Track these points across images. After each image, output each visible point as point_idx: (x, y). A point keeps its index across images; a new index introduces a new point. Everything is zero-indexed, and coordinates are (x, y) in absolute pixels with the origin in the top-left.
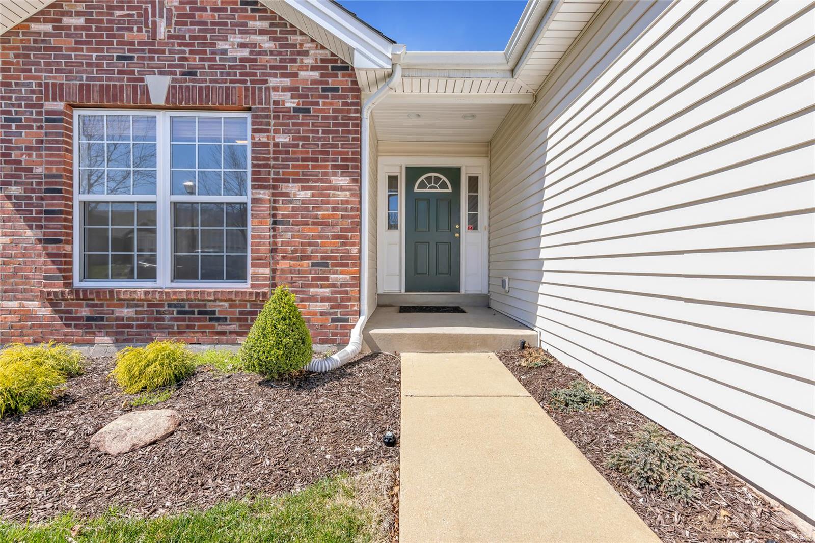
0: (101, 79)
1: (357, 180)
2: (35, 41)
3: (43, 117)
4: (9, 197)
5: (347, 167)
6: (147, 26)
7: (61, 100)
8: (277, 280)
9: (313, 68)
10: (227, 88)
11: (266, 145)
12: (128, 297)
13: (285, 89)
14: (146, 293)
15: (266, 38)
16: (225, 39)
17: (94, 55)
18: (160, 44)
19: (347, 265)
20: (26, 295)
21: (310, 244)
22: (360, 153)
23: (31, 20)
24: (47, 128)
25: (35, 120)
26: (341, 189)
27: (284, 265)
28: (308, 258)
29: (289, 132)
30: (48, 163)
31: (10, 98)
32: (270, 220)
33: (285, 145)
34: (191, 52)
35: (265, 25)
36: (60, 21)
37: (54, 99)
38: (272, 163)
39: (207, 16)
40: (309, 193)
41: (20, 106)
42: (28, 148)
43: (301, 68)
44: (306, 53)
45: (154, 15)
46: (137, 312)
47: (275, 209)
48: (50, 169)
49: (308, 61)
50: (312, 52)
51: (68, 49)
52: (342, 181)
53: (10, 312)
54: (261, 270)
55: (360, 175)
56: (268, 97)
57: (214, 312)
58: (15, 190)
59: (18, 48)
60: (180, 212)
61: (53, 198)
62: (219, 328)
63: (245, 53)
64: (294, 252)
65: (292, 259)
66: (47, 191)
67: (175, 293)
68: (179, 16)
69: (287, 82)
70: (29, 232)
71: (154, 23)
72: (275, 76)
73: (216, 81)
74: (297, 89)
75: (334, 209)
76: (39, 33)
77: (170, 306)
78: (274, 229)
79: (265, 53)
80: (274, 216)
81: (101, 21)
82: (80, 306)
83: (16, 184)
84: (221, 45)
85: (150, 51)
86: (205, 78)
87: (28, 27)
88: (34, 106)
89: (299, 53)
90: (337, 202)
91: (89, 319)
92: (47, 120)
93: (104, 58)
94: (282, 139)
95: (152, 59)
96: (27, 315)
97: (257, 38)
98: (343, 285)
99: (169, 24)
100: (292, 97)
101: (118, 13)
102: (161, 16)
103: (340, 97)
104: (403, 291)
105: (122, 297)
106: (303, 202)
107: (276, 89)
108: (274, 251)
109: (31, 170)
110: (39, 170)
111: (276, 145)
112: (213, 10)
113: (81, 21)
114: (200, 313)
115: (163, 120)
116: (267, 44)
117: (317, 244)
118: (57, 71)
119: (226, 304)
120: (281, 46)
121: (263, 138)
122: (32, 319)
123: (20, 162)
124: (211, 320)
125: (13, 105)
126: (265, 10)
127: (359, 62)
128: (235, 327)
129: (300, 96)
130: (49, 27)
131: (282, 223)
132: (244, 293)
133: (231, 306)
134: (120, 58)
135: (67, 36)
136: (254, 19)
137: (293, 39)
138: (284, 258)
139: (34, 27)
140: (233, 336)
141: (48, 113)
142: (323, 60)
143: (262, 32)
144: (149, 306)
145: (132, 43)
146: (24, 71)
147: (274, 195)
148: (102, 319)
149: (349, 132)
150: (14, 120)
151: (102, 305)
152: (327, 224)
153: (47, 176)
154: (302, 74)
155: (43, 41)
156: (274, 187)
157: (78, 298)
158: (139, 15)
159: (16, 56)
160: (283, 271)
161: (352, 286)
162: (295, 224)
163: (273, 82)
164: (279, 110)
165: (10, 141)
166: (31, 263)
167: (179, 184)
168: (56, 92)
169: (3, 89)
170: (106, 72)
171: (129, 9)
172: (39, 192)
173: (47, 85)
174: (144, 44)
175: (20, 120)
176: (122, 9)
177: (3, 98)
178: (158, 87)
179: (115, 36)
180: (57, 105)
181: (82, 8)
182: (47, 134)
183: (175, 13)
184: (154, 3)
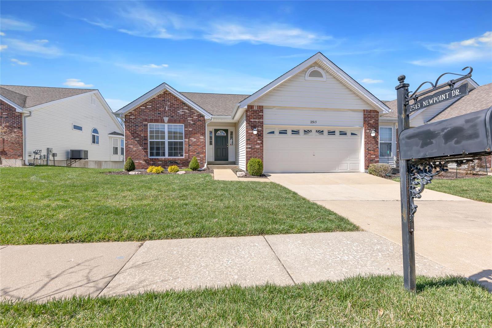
0: (155, 118)
1: (205, 137)
2: (141, 110)
3: (143, 125)
4: (136, 140)
5: (203, 135)
6: (164, 108)
7: (147, 122)
8: (190, 156)
9: (196, 116)
10: (180, 120)
11: (187, 130)
12: (161, 159)
13: (191, 120)
14: (164, 159)
15: (187, 110)
16: (179, 110)
17: (153, 113)
18: (166, 111)
19: (203, 153)
20: (140, 159)
21: (196, 149)
22: (205, 132)
23: (141, 106)
25: (141, 126)
26: (202, 139)
27: (191, 153)
28: (196, 152)
29: (192, 128)
30: (144, 134)
31: (136, 121)
32: (188, 145)
33: (191, 130)
34: (173, 113)
35: (187, 108)
36: (146, 106)
37: (145, 122)
38: (188, 134)
39: (176, 106)
40: (196, 140)
41: (138, 123)
42: (140, 131)
44: (195, 113)
45: (165, 106)
47: (189, 143)
49: (195, 115)
50: (196, 113)
51: (148, 112)
52: (202, 137)
53: (137, 163)
54: (187, 154)
55: (205, 136)
56: (187, 122)
57: (177, 162)
58: (137, 139)
60: (170, 143)
61: (145, 141)
62: (178, 166)
63: (183, 113)
64: (193, 151)
65: (192, 152)
66: (144, 139)
68: (170, 106)
69: (191, 119)
70: (140, 147)
71: (165, 107)
72: (189, 117)
73: (177, 118)
75: (200, 143)
76: (142, 109)
77: (169, 161)
78: (189, 147)
79: (187, 113)
81: (155, 107)
82: (151, 161)
83: (138, 138)
84: (178, 112)
86: (175, 118)
88: (141, 123)
89: (193, 113)
90: (201, 141)
91: (152, 164)
92: (144, 126)
93: (155, 114)
94: (190, 129)
95: (165, 114)
96: (140, 163)
97: (185, 110)
98: (202, 157)
99: (168, 108)
101: (158, 105)
102: (167, 106)
103: (201, 122)
104: (214, 161)
106: (195, 141)
107: (189, 120)
108: (189, 151)
109: (140, 135)
110: (142, 135)
111: (189, 130)
112: (177, 105)
113: (151, 107)
114: (175, 163)
115: (166, 125)
116: (187, 112)
117: (197, 149)
118: (146, 116)
119: (180, 161)
120: (190, 112)
121: (187, 129)
122: (140, 164)
123: (138, 134)
124: (177, 164)
126: (187, 105)
127: (206, 118)
128: (181, 165)
129: (194, 121)
130: (144, 108)
131: (190, 145)
132: (184, 159)
134: (158, 114)
135: (148, 109)
136: (185, 107)
137: (192, 110)
138: (191, 152)
139: (141, 108)
140: (181, 167)
141: (144, 124)
142: (198, 115)
143: (186, 109)
144: (164, 161)
145: (161, 111)
146: (139, 116)
147: (189, 140)
149: (203, 128)
150: (137, 125)
152: (199, 146)
153: (144, 136)
154: (194, 117)
156: (189, 139)
158: (162, 106)
159: (138, 113)
160: (191, 155)
161: (204, 157)
162: (193, 145)
163: (188, 119)
164: (190, 124)
165: (136, 130)
166: (141, 153)
167: (169, 138)
168: (146, 120)
169: (135, 119)
170: (156, 116)
171: (160, 104)
172: (142, 139)
173: (144, 119)
174: (164, 111)
175: (138, 125)
176: (159, 104)
177: (135, 121)
178: (166, 119)
179: (157, 109)
180: (146, 123)
181: (151, 104)
182: (144, 128)
183: (169, 105)
184: (165, 103)
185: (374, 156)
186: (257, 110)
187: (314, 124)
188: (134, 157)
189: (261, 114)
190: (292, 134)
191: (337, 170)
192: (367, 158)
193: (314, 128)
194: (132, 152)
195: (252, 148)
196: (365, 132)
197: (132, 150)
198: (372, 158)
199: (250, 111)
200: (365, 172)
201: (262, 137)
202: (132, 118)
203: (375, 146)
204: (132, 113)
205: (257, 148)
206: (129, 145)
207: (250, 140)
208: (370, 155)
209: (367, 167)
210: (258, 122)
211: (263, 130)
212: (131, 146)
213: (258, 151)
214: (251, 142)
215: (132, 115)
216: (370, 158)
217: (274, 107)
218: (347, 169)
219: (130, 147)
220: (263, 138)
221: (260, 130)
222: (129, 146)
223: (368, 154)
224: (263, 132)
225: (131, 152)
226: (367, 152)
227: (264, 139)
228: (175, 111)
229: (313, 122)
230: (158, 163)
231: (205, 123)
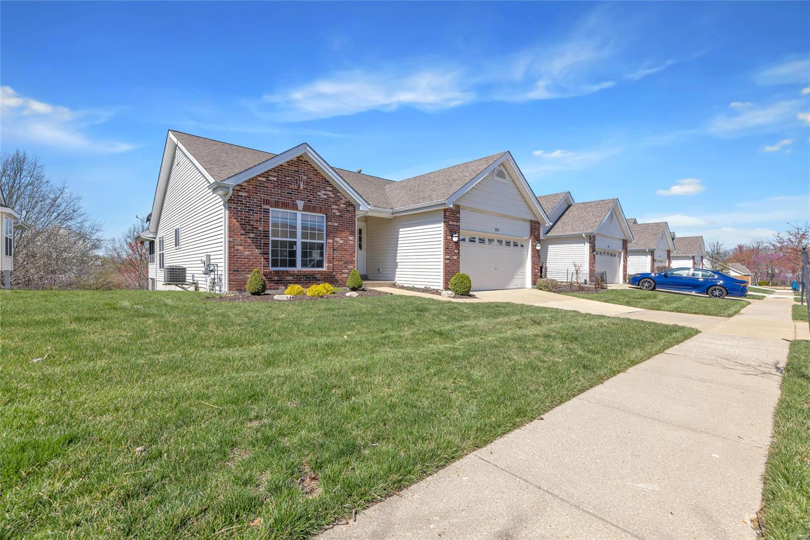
0: (282, 199)
1: (355, 238)
2: (260, 184)
3: (262, 210)
4: (250, 238)
5: (351, 234)
6: (297, 184)
7: (269, 205)
8: (334, 268)
9: (344, 204)
10: (320, 207)
11: (331, 226)
13: (336, 209)
14: (295, 272)
15: (331, 193)
17: (280, 191)
18: (301, 190)
19: (352, 263)
22: (355, 230)
23: (258, 176)
24: (264, 214)
25: (259, 211)
26: (351, 240)
27: (336, 263)
28: (343, 261)
29: (337, 222)
30: (264, 226)
31: (250, 202)
32: (332, 249)
33: (336, 226)
34: (310, 194)
35: (331, 189)
36: (268, 178)
37: (266, 205)
38: (331, 231)
39: (315, 184)
40: (342, 241)
41: (254, 205)
42: (256, 221)
43: (341, 204)
44: (342, 199)
45: (299, 181)
46: (293, 278)
47: (333, 245)
48: (265, 229)
49: (342, 202)
51: (271, 188)
52: (351, 238)
54: (329, 264)
55: (355, 236)
56: (332, 211)
57: (316, 278)
58: (251, 235)
59: (253, 185)
60: (304, 245)
61: (264, 239)
63: (325, 197)
64: (339, 259)
65: (339, 261)
66: (263, 236)
67: (307, 271)
68: (307, 182)
69: (337, 207)
70: (257, 250)
71: (299, 183)
73: (317, 204)
74: (339, 210)
75: (348, 246)
76: (261, 181)
77: (303, 276)
78: (333, 252)
79: (331, 197)
80: (333, 248)
81: (282, 180)
82: (275, 276)
83: (252, 233)
84: (319, 193)
85: (298, 192)
86: (314, 203)
87: (257, 178)
88: (258, 206)
89: (340, 199)
90: (349, 244)
91: (278, 281)
92: (264, 212)
93: (283, 192)
94: (336, 224)
95: (298, 195)
97: (329, 193)
99: (304, 185)
100: (338, 212)
101: (287, 178)
102: (301, 182)
103: (350, 213)
105: (290, 273)
106: (341, 244)
107: (334, 209)
108: (333, 258)
109: (257, 228)
110: (260, 228)
111: (334, 226)
112: (317, 182)
113: (275, 179)
114: (312, 278)
115: (300, 214)
116: (332, 195)
117: (344, 257)
118: (267, 195)
119: (318, 275)
120: (335, 196)
121: (329, 223)
123: (253, 225)
124: (316, 280)
125: (251, 205)
126: (331, 185)
127: (361, 208)
128: (322, 282)
129: (340, 212)
130: (264, 179)
131: (335, 250)
132: (325, 271)
133: (321, 276)
134: (288, 193)
135: (271, 183)
136: (328, 186)
137: (339, 194)
138: (336, 261)
139: (260, 178)
141: (264, 209)
142: (346, 202)
143: (330, 191)
145: (292, 189)
146: (255, 193)
147: (332, 241)
148: (282, 281)
149: (353, 224)
150: (251, 210)
151: (282, 276)
152: (347, 251)
153: (263, 231)
154: (341, 205)
155: (262, 184)
156: (332, 239)
157: (276, 274)
158: (294, 180)
159: (253, 188)
160: (336, 265)
162: (339, 250)
163: (333, 207)
164: (335, 216)
165: (250, 218)
166: (258, 261)
167: (304, 236)
168: (267, 202)
169: (248, 199)
170: (284, 197)
171: (291, 177)
172: (261, 236)
173: (264, 199)
174: (296, 189)
175: (254, 210)
176: (289, 177)
177: (247, 202)
178: (300, 204)
179: (286, 186)
180: (267, 207)
181: (275, 174)
182: (264, 216)
183: (305, 181)
184: (299, 177)
185: (537, 271)
187: (497, 232)
188: (245, 268)
189: (458, 215)
190: (480, 242)
193: (496, 237)
194: (242, 258)
195: (450, 259)
196: (532, 245)
197: (242, 255)
199: (449, 210)
200: (533, 288)
201: (458, 245)
202: (242, 196)
204: (242, 186)
205: (454, 260)
206: (237, 245)
207: (448, 249)
209: (534, 283)
210: (456, 226)
212: (239, 247)
213: (455, 264)
215: (243, 190)
219: (238, 250)
222: (236, 247)
225: (240, 258)
226: (533, 266)
227: (460, 248)
228: (314, 191)
229: (497, 230)
230: (287, 279)
231: (354, 216)
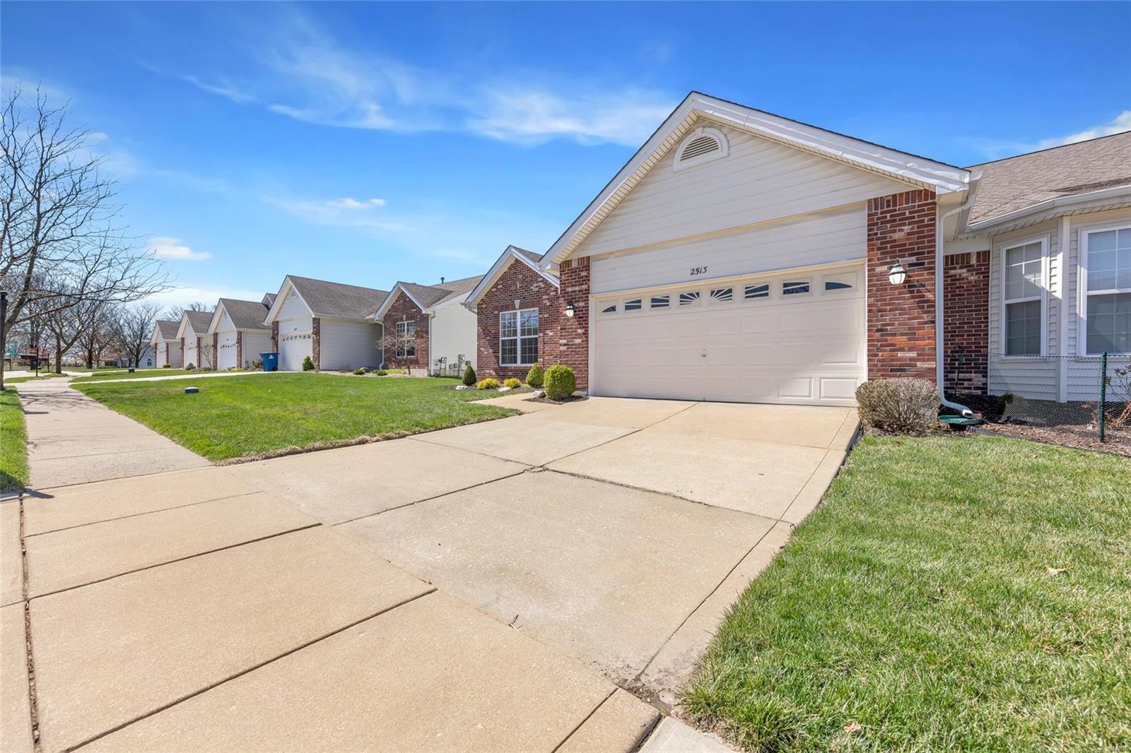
0: (506, 303)
2: (493, 294)
3: (494, 316)
4: (487, 340)
6: (515, 285)
7: (498, 310)
8: (545, 363)
10: (533, 301)
11: (542, 318)
12: (514, 368)
13: (547, 299)
14: (516, 367)
15: (542, 283)
16: (532, 286)
17: (504, 296)
18: (518, 290)
20: (490, 368)
24: (495, 319)
27: (546, 358)
29: (548, 313)
30: (495, 329)
31: (488, 311)
32: (543, 343)
34: (525, 291)
35: (542, 279)
36: (498, 287)
37: (496, 310)
38: (544, 324)
39: (528, 279)
41: (490, 313)
42: (492, 325)
44: (552, 286)
45: (517, 281)
46: (513, 373)
47: (544, 339)
48: (496, 331)
49: (552, 289)
51: (499, 295)
53: (487, 374)
54: (541, 360)
56: (542, 303)
58: (488, 338)
60: (523, 342)
61: (497, 340)
63: (537, 289)
65: (548, 356)
66: (496, 338)
68: (521, 281)
69: (547, 297)
70: (492, 350)
71: (517, 284)
72: (544, 295)
73: (530, 299)
76: (493, 292)
77: (520, 371)
78: (544, 346)
79: (542, 288)
80: (544, 341)
81: (506, 285)
82: (503, 372)
83: (489, 336)
84: (532, 288)
85: (516, 292)
86: (528, 299)
88: (493, 313)
91: (503, 376)
92: (496, 317)
93: (506, 296)
94: (545, 316)
95: (516, 295)
96: (491, 374)
97: (540, 283)
99: (520, 284)
106: (551, 336)
107: (544, 300)
108: (544, 353)
109: (491, 332)
110: (494, 332)
111: (545, 318)
112: (530, 277)
113: (502, 286)
115: (519, 312)
118: (497, 302)
120: (546, 285)
121: (541, 316)
123: (490, 330)
130: (495, 290)
131: (546, 344)
134: (509, 296)
135: (499, 291)
138: (546, 355)
139: (493, 290)
141: (496, 314)
144: (515, 371)
145: (512, 291)
146: (490, 303)
147: (544, 334)
148: (505, 376)
150: (488, 318)
153: (496, 333)
154: (551, 294)
156: (544, 332)
157: (501, 369)
158: (514, 282)
159: (489, 299)
160: (546, 360)
162: (549, 344)
163: (544, 297)
164: (545, 306)
165: (488, 324)
166: (491, 359)
167: (523, 334)
168: (496, 308)
169: (486, 309)
170: (507, 300)
171: (512, 280)
172: (494, 338)
173: (495, 306)
174: (515, 290)
175: (490, 317)
176: (510, 281)
177: (486, 312)
178: (517, 303)
179: (508, 289)
180: (498, 312)
181: (502, 282)
182: (496, 321)
183: (521, 279)
184: (516, 278)
185: (914, 354)
186: (577, 268)
187: (700, 276)
189: (584, 274)
190: (653, 306)
191: (771, 399)
192: (878, 361)
193: (704, 285)
195: (568, 345)
196: (871, 275)
198: (900, 359)
199: (566, 272)
201: (585, 320)
202: (483, 308)
203: (915, 318)
204: (484, 298)
205: (575, 345)
207: (565, 329)
208: (891, 351)
210: (579, 291)
211: (588, 307)
212: (482, 349)
213: (579, 351)
214: (567, 332)
215: (484, 303)
216: (892, 360)
217: (611, 254)
218: (810, 396)
219: (481, 351)
220: (587, 324)
221: (583, 307)
222: (480, 348)
223: (881, 346)
224: (588, 310)
225: (482, 357)
226: (878, 341)
227: (589, 325)
228: (526, 288)
229: (696, 271)
230: (510, 374)
